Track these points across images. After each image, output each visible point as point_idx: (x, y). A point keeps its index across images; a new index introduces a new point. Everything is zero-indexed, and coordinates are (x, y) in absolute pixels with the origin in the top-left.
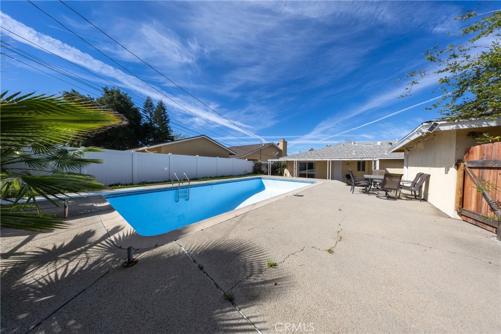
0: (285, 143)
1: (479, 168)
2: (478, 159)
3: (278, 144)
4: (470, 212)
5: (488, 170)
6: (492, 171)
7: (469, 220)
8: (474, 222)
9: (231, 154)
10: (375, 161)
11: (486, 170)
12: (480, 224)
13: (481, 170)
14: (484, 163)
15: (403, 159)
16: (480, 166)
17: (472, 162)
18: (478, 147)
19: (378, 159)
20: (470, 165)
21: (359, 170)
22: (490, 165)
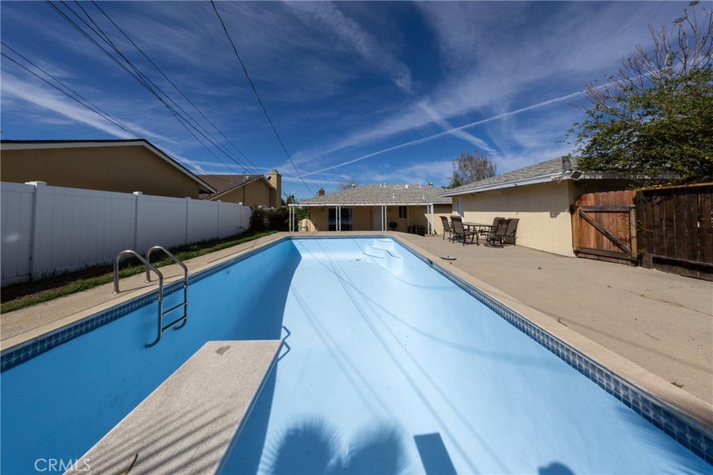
0: (279, 177)
1: (595, 212)
2: (593, 204)
3: (270, 178)
4: (592, 249)
5: (606, 214)
6: (611, 214)
7: (589, 256)
8: (596, 257)
9: (202, 192)
10: (430, 207)
11: (603, 214)
12: (603, 258)
13: (598, 214)
14: (601, 208)
15: (451, 205)
16: (599, 210)
17: (588, 207)
18: (591, 195)
19: (432, 204)
20: (586, 210)
21: (401, 217)
22: (610, 209)
